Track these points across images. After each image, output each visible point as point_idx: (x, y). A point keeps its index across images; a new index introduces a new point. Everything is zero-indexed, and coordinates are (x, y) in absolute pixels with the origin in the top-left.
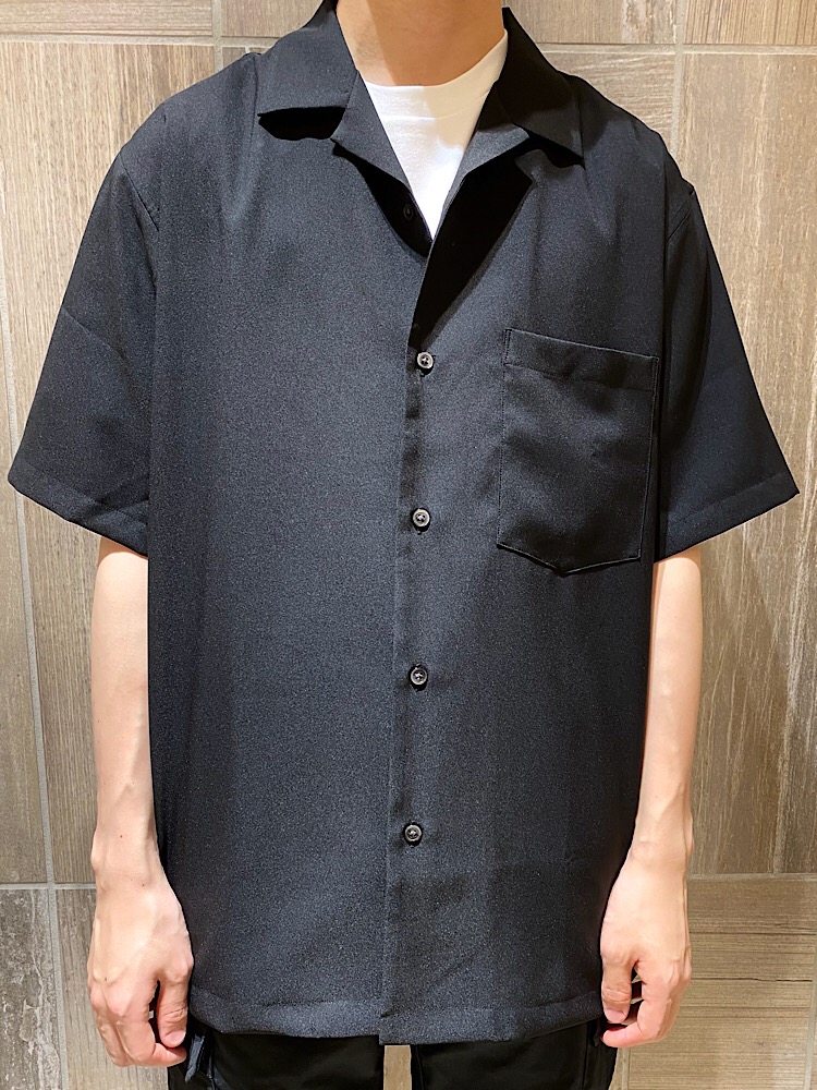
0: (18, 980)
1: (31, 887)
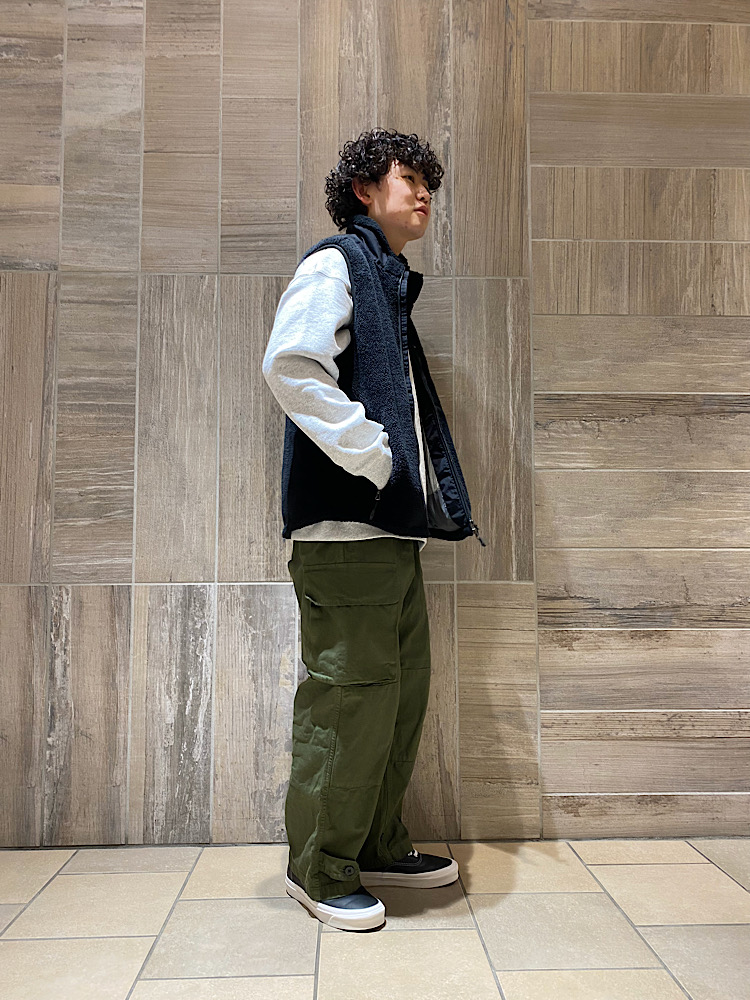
0: (198, 626)
1: (207, 584)
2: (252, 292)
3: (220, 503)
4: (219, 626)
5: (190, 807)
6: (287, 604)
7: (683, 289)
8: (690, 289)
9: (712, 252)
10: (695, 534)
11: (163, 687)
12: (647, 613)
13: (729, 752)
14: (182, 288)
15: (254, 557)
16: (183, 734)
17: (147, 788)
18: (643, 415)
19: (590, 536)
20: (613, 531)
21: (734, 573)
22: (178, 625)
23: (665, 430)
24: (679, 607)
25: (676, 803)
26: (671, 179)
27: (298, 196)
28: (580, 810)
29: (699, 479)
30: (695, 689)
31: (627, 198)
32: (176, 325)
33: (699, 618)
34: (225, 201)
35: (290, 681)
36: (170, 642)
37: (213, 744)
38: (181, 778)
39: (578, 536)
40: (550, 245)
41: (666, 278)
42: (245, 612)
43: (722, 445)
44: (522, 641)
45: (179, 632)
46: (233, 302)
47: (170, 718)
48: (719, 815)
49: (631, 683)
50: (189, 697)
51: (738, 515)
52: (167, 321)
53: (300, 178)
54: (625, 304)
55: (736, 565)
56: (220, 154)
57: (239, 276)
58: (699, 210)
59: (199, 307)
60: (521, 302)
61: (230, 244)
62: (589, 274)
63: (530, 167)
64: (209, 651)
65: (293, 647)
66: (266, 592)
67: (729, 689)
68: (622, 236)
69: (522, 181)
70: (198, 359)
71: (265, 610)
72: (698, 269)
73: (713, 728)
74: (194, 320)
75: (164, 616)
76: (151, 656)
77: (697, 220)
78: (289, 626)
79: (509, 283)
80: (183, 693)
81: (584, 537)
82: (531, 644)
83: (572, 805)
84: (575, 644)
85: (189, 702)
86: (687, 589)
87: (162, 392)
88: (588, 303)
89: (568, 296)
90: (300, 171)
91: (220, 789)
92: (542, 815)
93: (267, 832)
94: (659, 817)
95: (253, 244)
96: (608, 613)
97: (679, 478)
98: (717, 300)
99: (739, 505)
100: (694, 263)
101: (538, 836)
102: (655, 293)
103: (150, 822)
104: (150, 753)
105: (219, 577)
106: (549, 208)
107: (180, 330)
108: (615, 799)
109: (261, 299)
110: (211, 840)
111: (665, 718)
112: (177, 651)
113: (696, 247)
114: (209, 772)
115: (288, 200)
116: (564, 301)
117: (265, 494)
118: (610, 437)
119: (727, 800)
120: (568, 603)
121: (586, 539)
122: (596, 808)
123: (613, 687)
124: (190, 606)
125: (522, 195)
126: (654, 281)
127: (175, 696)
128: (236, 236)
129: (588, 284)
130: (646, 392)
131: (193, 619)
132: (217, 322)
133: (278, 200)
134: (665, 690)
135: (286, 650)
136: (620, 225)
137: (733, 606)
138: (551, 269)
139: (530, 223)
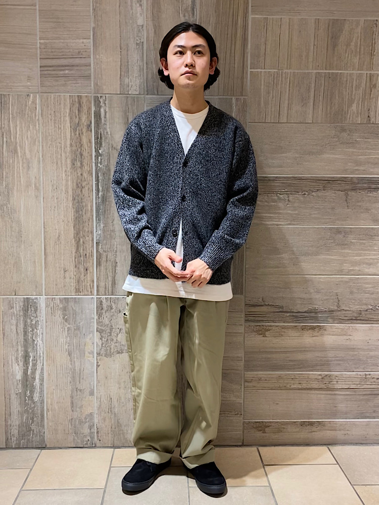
2: (62, 106)
3: (44, 246)
4: (46, 322)
5: (33, 427)
6: (89, 309)
7: (350, 105)
8: (354, 106)
9: (370, 79)
10: (347, 267)
11: (13, 358)
12: (313, 315)
13: (358, 397)
14: (15, 103)
15: (67, 280)
16: (27, 386)
17: (7, 416)
18: (318, 190)
19: (278, 267)
20: (294, 265)
21: (369, 291)
22: (21, 321)
23: (331, 200)
24: (332, 311)
25: (324, 426)
26: (347, 27)
27: (92, 37)
28: (267, 429)
29: (351, 232)
30: (340, 360)
31: (316, 40)
32: (12, 129)
33: (345, 318)
34: (42, 41)
35: (91, 355)
36: (17, 332)
37: (45, 392)
38: (27, 411)
39: (272, 267)
40: (262, 74)
41: (339, 96)
42: (63, 314)
43: (367, 210)
44: (235, 331)
45: (21, 326)
46: (49, 113)
47: (19, 376)
48: (349, 432)
49: (300, 357)
50: (29, 365)
51: (375, 255)
52: (6, 127)
53: (93, 25)
54: (310, 116)
55: (370, 286)
56: (37, 6)
57: (53, 95)
58: (364, 49)
59: (27, 116)
60: (241, 114)
61: (46, 72)
62: (287, 94)
63: (251, 17)
64: (41, 338)
65: (93, 335)
66: (75, 302)
67: (360, 360)
68: (311, 67)
69: (245, 28)
70: (27, 152)
71: (75, 313)
72: (361, 91)
73: (349, 383)
74: (24, 125)
75: (12, 316)
76: (5, 339)
77: (362, 56)
78: (90, 323)
79: (234, 101)
80: (26, 362)
81: (276, 268)
82: (240, 333)
83: (262, 427)
84: (267, 333)
85: (30, 368)
86: (339, 301)
87: (4, 174)
88: (286, 115)
89: (273, 110)
90: (92, 20)
91: (50, 417)
92: (243, 432)
93: (79, 441)
94: (314, 433)
95: (62, 72)
96: (288, 314)
97: (338, 231)
98: (372, 113)
99: (375, 248)
100: (358, 87)
101: (241, 444)
102: (331, 108)
103: (9, 435)
104: (8, 397)
105: (45, 293)
106: (263, 47)
107: (15, 132)
108: (287, 423)
109: (68, 111)
110: (46, 445)
111: (320, 377)
112: (21, 338)
113: (360, 76)
114: (44, 407)
115: (85, 41)
116: (270, 113)
117: (73, 240)
118: (296, 205)
119: (354, 424)
120: (264, 309)
121: (277, 269)
122: (276, 428)
123: (289, 359)
124: (28, 310)
125: (245, 38)
126: (330, 100)
127: (21, 364)
128: (50, 66)
129: (287, 102)
130: (321, 174)
131: (30, 318)
132: (39, 127)
133: (78, 41)
134: (321, 360)
135: (89, 337)
136: (310, 60)
137: (367, 311)
138: (262, 90)
139: (249, 58)
